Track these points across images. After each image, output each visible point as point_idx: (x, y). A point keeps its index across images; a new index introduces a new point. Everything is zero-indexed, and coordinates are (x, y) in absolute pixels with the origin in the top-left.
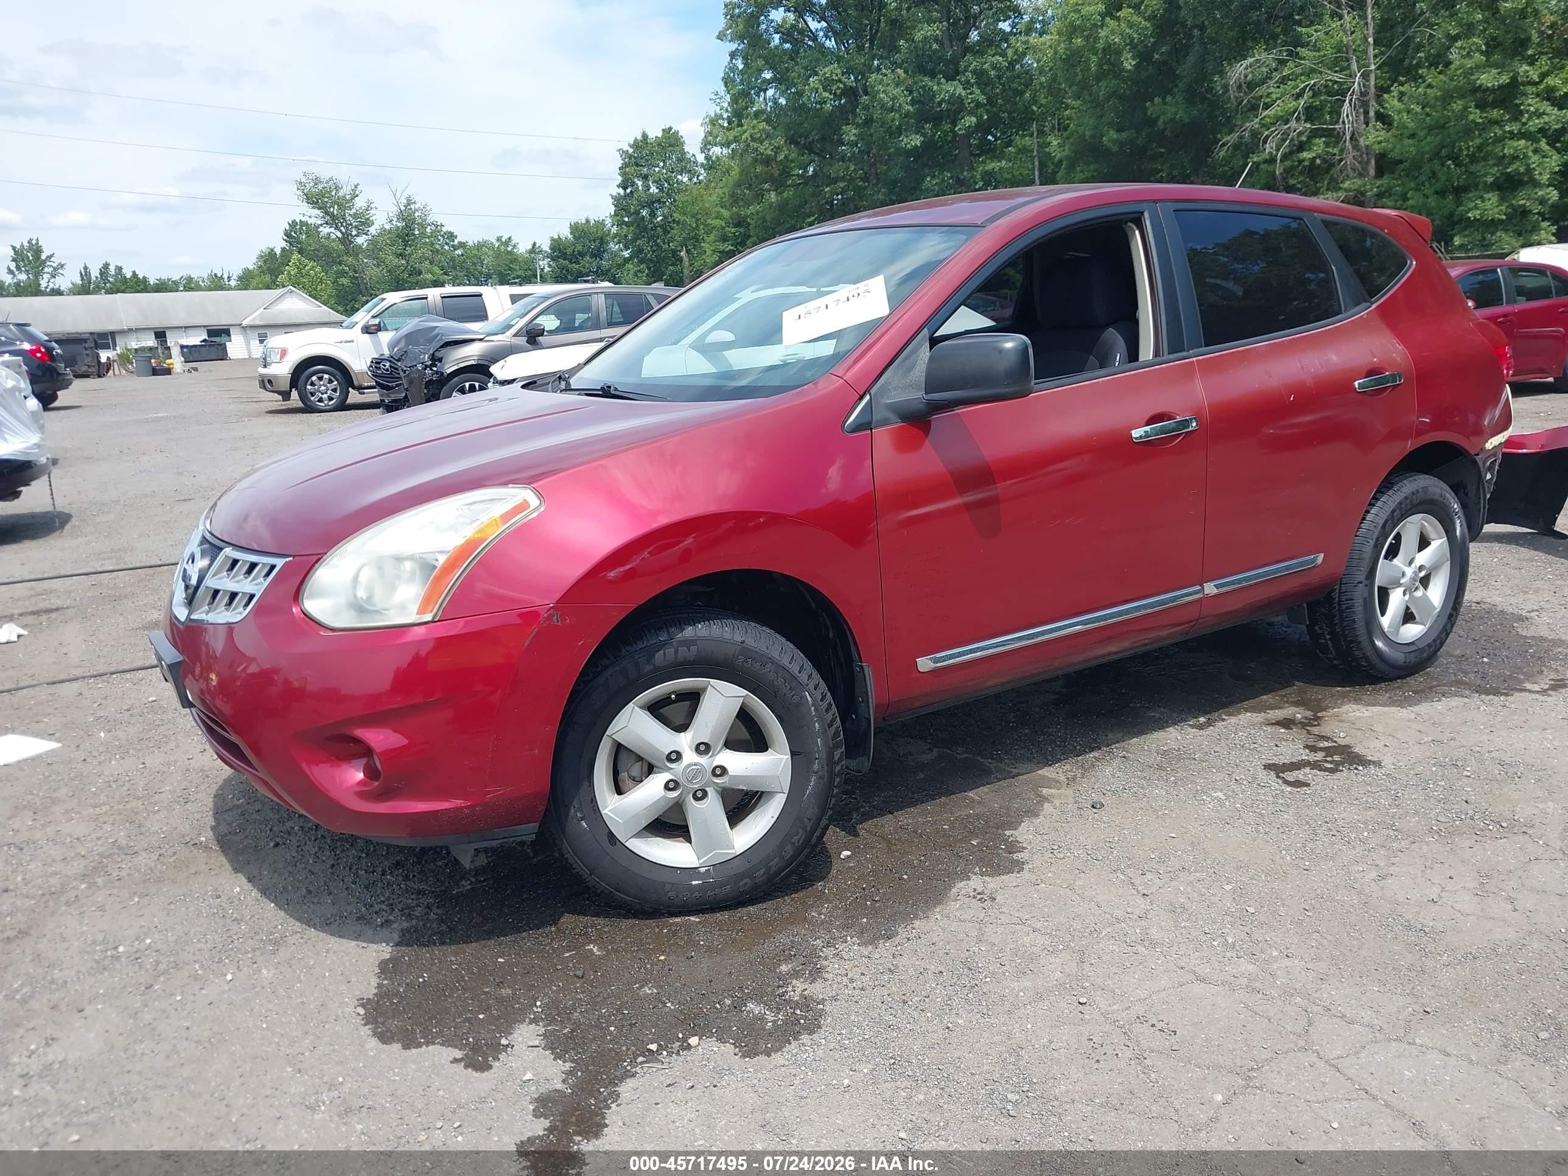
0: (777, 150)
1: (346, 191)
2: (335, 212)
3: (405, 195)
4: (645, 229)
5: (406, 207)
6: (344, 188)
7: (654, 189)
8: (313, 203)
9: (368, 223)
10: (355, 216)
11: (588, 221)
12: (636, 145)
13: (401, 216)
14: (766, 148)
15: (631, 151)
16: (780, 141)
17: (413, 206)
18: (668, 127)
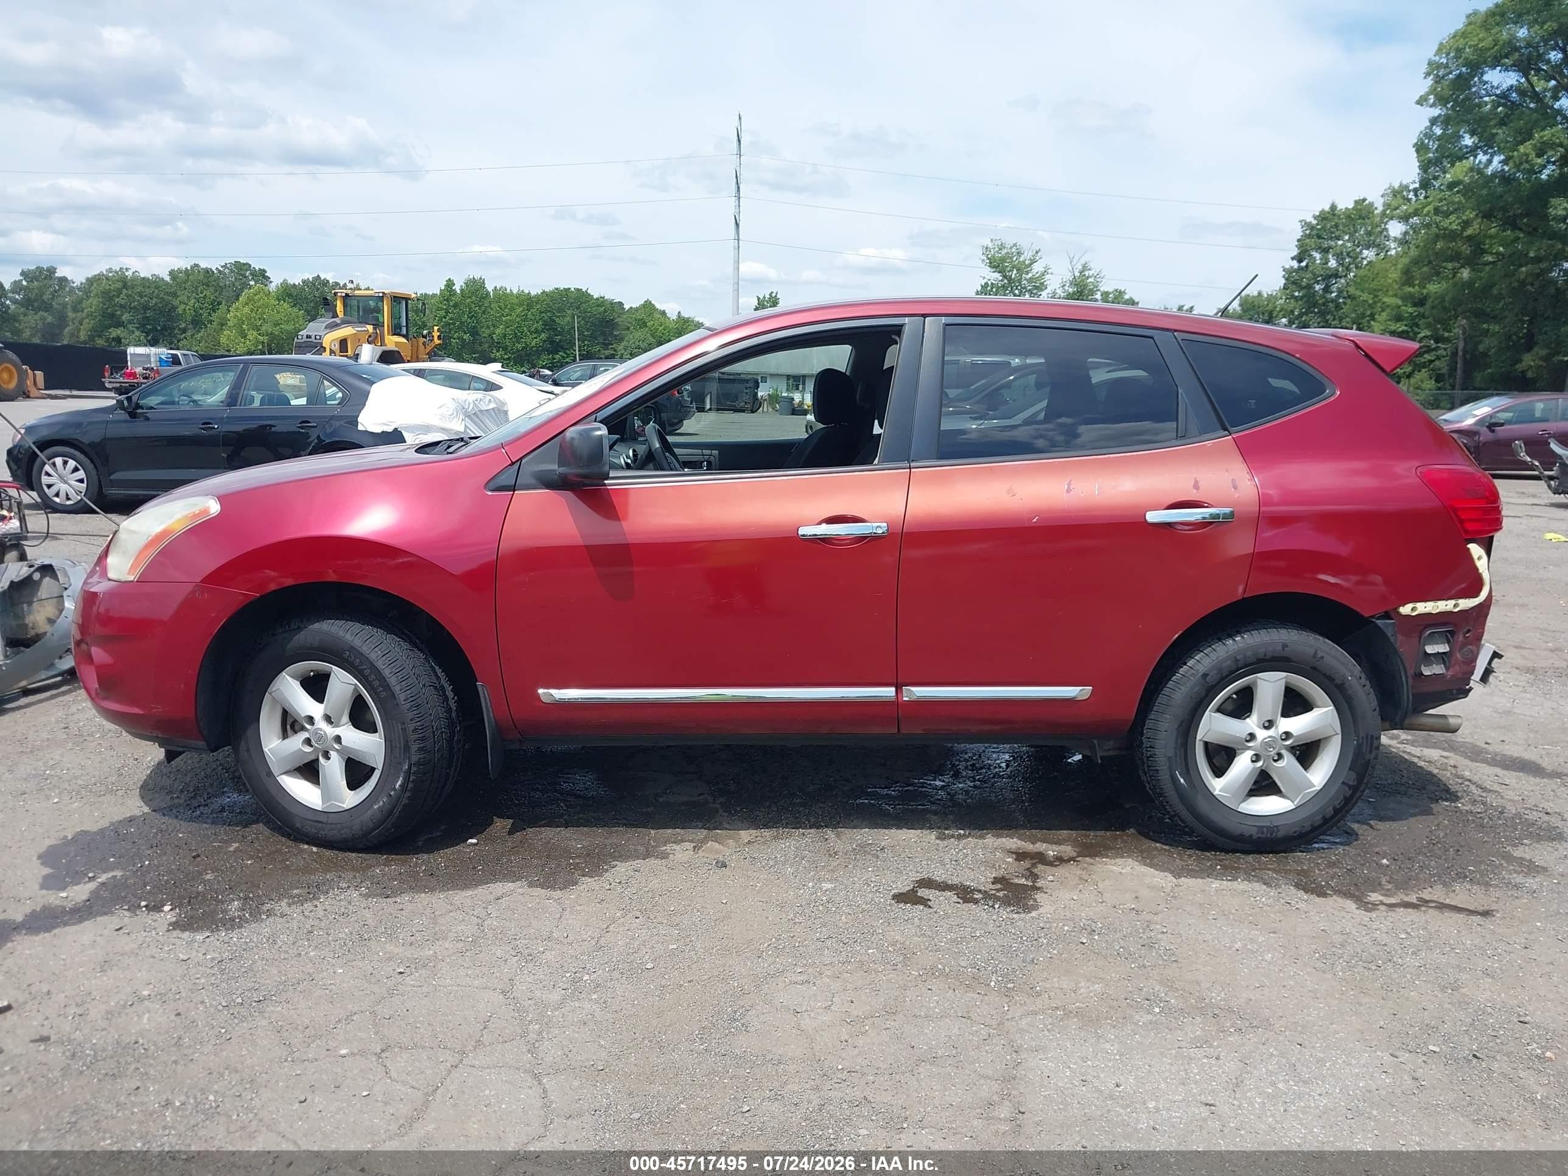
0: (1466, 224)
1: (1026, 257)
2: (1013, 276)
3: (1082, 262)
4: (1315, 305)
5: (1081, 273)
6: (1026, 254)
7: (1333, 263)
8: (995, 267)
9: (1041, 287)
10: (1030, 281)
11: (1260, 294)
12: (1323, 217)
13: (1074, 282)
14: (1452, 223)
15: (1314, 222)
16: (1470, 214)
17: (1087, 273)
18: (1362, 198)
